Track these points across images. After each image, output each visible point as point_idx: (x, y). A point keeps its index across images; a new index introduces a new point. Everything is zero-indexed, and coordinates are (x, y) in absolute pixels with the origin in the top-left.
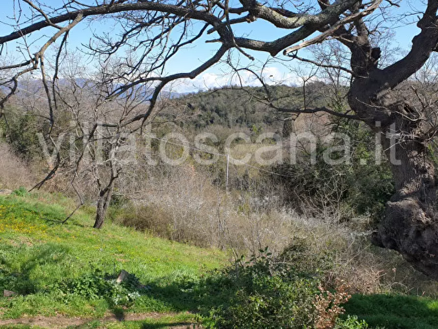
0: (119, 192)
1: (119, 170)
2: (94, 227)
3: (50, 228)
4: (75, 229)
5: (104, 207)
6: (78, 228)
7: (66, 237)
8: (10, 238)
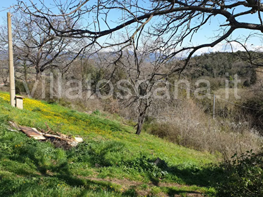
0: (150, 114)
1: (151, 102)
2: (136, 133)
3: (113, 133)
4: (126, 134)
5: (141, 122)
6: (127, 133)
7: (121, 138)
8: (93, 137)
